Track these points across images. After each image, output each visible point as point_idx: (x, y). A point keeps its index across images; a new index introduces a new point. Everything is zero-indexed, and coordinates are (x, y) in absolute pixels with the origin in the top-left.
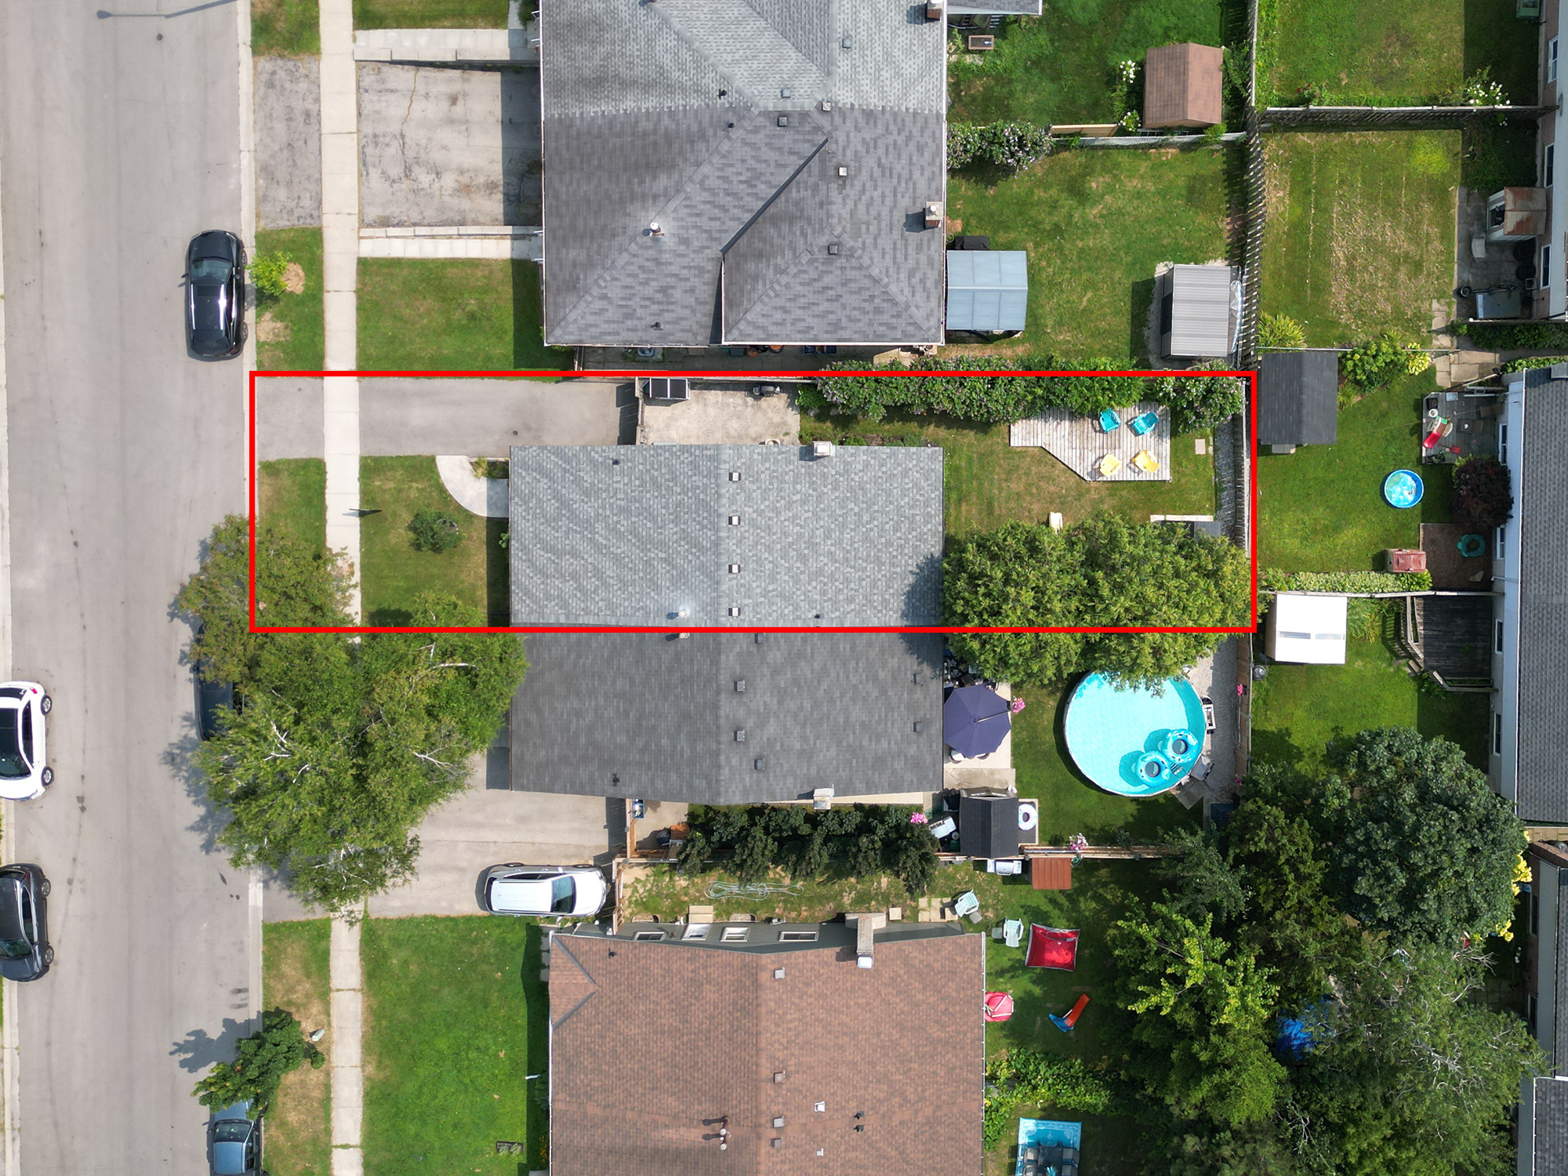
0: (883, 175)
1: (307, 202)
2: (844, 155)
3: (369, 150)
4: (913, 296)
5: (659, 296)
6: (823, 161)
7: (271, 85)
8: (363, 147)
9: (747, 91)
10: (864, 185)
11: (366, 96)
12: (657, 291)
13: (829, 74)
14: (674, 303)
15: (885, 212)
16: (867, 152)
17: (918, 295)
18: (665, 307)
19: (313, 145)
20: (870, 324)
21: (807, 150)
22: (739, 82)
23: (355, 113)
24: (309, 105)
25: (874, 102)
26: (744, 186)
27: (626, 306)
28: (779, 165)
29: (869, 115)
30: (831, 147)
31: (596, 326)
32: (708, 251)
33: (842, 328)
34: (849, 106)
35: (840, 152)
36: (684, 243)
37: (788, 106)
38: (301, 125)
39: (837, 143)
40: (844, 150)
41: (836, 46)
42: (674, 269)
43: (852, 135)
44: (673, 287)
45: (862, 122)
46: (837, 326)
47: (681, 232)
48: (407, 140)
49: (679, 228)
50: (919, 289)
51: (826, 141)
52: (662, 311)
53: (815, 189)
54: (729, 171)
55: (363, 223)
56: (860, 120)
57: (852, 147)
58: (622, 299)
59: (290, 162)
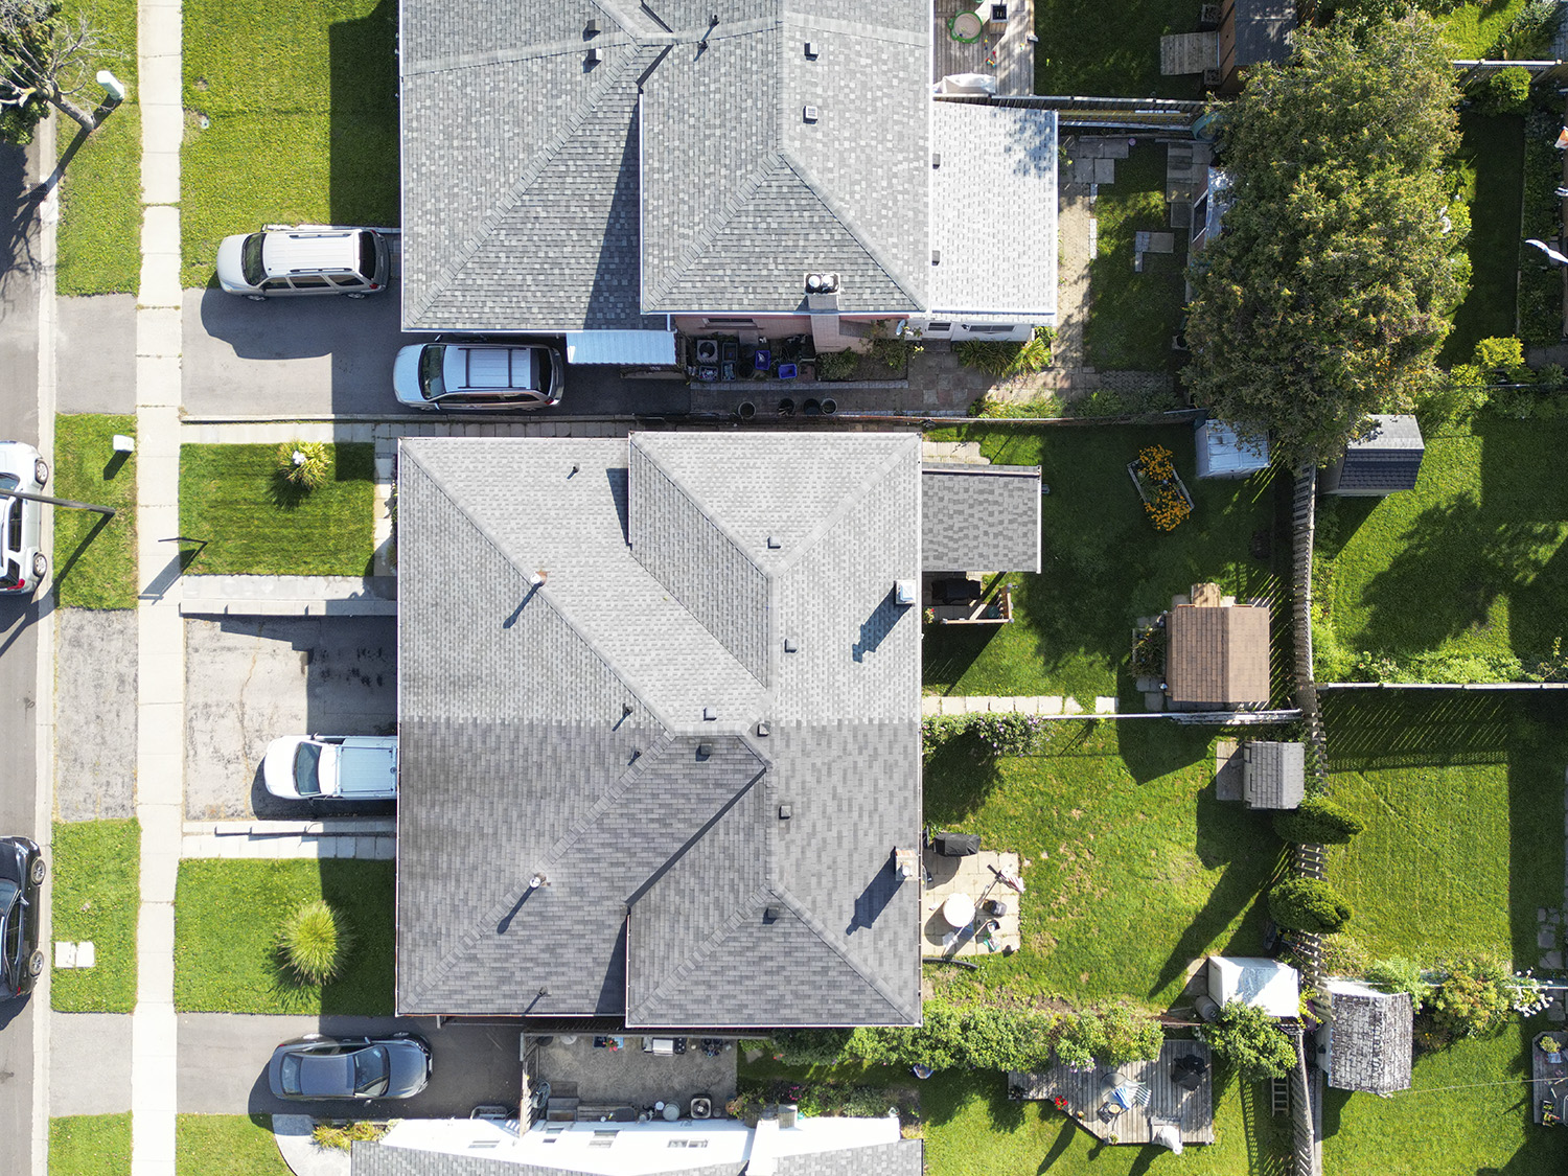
0: (840, 810)
1: (117, 789)
2: (788, 788)
3: (198, 724)
4: (881, 964)
5: (545, 956)
6: (758, 797)
7: (76, 643)
8: (191, 721)
9: (659, 710)
10: (814, 826)
11: (196, 657)
12: (543, 951)
13: (767, 685)
14: (563, 964)
15: (842, 856)
16: (819, 782)
17: (886, 963)
18: (554, 970)
19: (127, 718)
20: (824, 1000)
21: (740, 781)
22: (648, 697)
23: (183, 678)
24: (124, 667)
25: (828, 716)
26: (656, 825)
27: (503, 969)
28: (700, 800)
29: (821, 733)
30: (771, 779)
31: (462, 992)
32: (610, 903)
33: (786, 1006)
34: (794, 724)
35: (782, 786)
36: (576, 894)
37: (712, 729)
38: (114, 694)
39: (778, 773)
40: (787, 783)
41: (777, 649)
42: (565, 924)
43: (798, 762)
44: (562, 946)
45: (811, 744)
46: (778, 1003)
47: (573, 880)
48: (247, 708)
49: (569, 875)
50: (888, 953)
51: (765, 770)
52: (550, 973)
53: (749, 832)
54: (635, 808)
55: (188, 816)
56: (809, 741)
57: (798, 778)
58: (495, 960)
59: (99, 740)
